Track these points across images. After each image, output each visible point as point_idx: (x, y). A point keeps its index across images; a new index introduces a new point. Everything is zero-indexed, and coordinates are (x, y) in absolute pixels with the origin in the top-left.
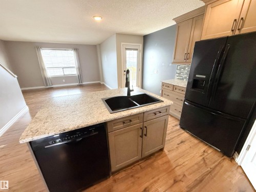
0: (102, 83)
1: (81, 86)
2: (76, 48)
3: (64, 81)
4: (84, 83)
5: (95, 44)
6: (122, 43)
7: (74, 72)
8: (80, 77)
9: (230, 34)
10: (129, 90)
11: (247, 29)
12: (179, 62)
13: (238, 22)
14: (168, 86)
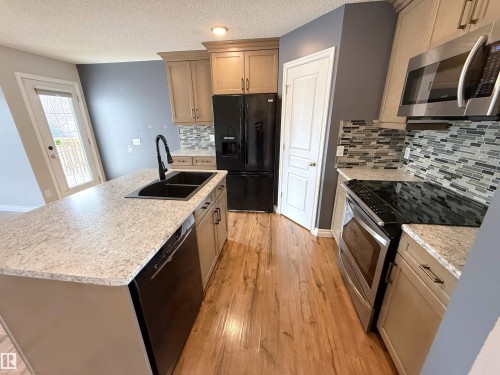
6: (18, 74)
9: (241, 92)
10: (162, 171)
11: (253, 90)
12: (185, 123)
13: (245, 82)
14: (182, 160)
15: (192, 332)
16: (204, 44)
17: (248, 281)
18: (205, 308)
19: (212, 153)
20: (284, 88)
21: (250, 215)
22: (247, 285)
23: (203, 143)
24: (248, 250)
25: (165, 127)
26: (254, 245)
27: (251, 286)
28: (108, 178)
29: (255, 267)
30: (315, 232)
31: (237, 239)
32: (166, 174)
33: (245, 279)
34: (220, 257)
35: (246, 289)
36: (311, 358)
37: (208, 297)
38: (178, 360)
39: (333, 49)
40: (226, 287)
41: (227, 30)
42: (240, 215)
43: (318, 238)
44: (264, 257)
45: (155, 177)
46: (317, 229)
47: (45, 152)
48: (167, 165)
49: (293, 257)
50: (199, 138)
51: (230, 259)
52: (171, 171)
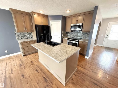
20: (51, 25)
50: (24, 36)
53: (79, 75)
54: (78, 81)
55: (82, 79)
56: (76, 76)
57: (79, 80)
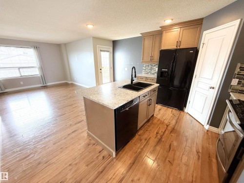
0: (70, 82)
1: (45, 87)
2: (36, 45)
3: (22, 83)
4: (48, 84)
5: (60, 43)
6: (97, 46)
7: (36, 72)
8: (43, 78)
9: (176, 48)
10: (132, 80)
11: (182, 47)
12: (146, 62)
13: (179, 43)
14: (142, 78)
15: (130, 142)
16: (161, 27)
17: (158, 134)
18: (137, 136)
19: (155, 76)
20: (202, 45)
21: (169, 109)
22: (157, 136)
23: (153, 72)
24: (162, 123)
25: (138, 64)
26: (166, 122)
27: (159, 137)
28: (114, 81)
29: (163, 131)
30: (207, 127)
31: (159, 117)
32: (133, 82)
33: (157, 133)
34: (148, 121)
35: (156, 137)
36: (179, 176)
37: (139, 133)
38: (123, 147)
39: (239, 20)
40: (147, 133)
41: (172, 20)
42: (164, 107)
43: (208, 131)
44: (169, 128)
45: (129, 83)
46: (208, 126)
47: (99, 71)
48: (134, 78)
49: (187, 134)
50: (151, 69)
51: (152, 123)
52: (135, 81)
53: (101, 157)
54: (90, 152)
55: (92, 162)
56: (100, 152)
57: (91, 155)
